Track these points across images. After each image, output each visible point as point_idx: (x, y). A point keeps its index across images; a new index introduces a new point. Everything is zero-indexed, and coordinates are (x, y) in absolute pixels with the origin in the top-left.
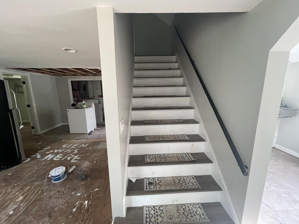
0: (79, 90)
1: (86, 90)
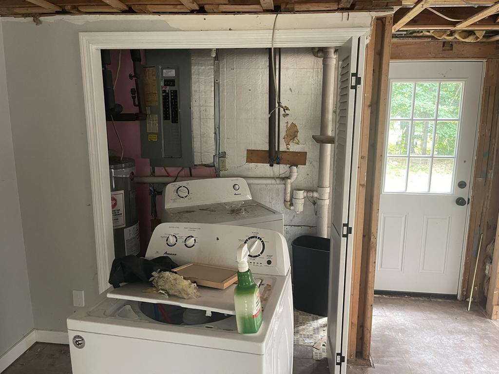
0: (140, 116)
1: (175, 120)
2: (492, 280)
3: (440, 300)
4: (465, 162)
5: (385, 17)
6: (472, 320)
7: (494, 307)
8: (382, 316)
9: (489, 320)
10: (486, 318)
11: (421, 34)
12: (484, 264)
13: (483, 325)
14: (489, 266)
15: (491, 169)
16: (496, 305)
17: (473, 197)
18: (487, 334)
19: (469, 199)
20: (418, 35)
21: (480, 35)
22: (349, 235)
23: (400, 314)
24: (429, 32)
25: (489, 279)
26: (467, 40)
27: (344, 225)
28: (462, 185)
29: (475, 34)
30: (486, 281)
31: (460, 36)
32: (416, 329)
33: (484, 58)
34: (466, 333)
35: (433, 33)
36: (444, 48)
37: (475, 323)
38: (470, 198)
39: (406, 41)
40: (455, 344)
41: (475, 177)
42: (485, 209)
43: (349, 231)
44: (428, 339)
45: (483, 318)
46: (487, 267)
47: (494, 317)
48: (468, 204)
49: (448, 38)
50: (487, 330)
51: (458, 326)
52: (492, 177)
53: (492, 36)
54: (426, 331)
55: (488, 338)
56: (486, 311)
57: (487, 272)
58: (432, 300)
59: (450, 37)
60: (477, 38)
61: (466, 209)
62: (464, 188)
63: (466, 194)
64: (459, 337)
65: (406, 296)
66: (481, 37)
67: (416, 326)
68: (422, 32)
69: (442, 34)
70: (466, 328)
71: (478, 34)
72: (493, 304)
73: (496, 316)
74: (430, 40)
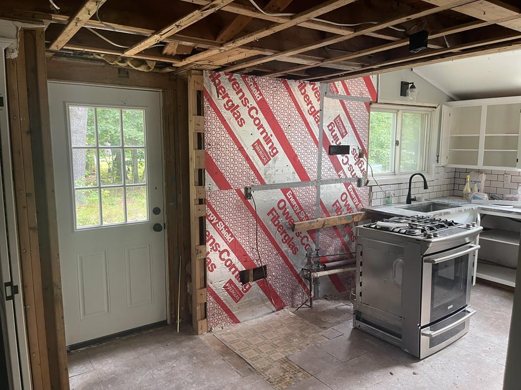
2: (193, 297)
3: (151, 331)
4: (156, 188)
5: (34, 30)
6: (181, 341)
7: (199, 322)
8: (89, 372)
9: (196, 336)
10: (194, 334)
11: (92, 57)
12: (186, 284)
13: (191, 343)
14: (190, 285)
15: (180, 193)
16: (200, 320)
17: (168, 221)
18: (195, 351)
19: (165, 224)
20: (89, 57)
21: (152, 65)
22: (15, 295)
23: (110, 361)
24: (100, 55)
25: (191, 297)
26: (140, 69)
27: (7, 284)
28: (155, 211)
29: (146, 64)
30: (189, 299)
31: (132, 64)
32: (127, 372)
33: (160, 88)
34: (176, 358)
35: (104, 57)
36: (120, 75)
37: (184, 343)
38: (166, 222)
39: (77, 62)
40: (166, 373)
41: (168, 202)
42: (180, 232)
43: (15, 290)
44: (139, 380)
45: (191, 336)
46: (188, 286)
47: (200, 332)
48: (165, 228)
49: (120, 64)
50: (195, 347)
51: (169, 352)
52: (182, 201)
53: (163, 68)
54: (137, 371)
55: (196, 355)
56: (193, 329)
57: (188, 291)
58: (144, 332)
59: (123, 64)
60: (149, 68)
61: (163, 234)
62: (159, 214)
63: (161, 219)
64: (170, 364)
65: (117, 338)
66: (153, 68)
67: (127, 368)
68: (92, 54)
69: (114, 59)
70: (176, 352)
71: (149, 64)
72: (198, 319)
73: (201, 330)
74: (103, 64)
